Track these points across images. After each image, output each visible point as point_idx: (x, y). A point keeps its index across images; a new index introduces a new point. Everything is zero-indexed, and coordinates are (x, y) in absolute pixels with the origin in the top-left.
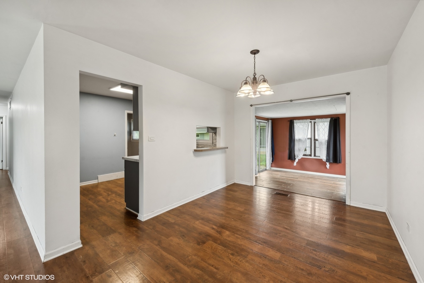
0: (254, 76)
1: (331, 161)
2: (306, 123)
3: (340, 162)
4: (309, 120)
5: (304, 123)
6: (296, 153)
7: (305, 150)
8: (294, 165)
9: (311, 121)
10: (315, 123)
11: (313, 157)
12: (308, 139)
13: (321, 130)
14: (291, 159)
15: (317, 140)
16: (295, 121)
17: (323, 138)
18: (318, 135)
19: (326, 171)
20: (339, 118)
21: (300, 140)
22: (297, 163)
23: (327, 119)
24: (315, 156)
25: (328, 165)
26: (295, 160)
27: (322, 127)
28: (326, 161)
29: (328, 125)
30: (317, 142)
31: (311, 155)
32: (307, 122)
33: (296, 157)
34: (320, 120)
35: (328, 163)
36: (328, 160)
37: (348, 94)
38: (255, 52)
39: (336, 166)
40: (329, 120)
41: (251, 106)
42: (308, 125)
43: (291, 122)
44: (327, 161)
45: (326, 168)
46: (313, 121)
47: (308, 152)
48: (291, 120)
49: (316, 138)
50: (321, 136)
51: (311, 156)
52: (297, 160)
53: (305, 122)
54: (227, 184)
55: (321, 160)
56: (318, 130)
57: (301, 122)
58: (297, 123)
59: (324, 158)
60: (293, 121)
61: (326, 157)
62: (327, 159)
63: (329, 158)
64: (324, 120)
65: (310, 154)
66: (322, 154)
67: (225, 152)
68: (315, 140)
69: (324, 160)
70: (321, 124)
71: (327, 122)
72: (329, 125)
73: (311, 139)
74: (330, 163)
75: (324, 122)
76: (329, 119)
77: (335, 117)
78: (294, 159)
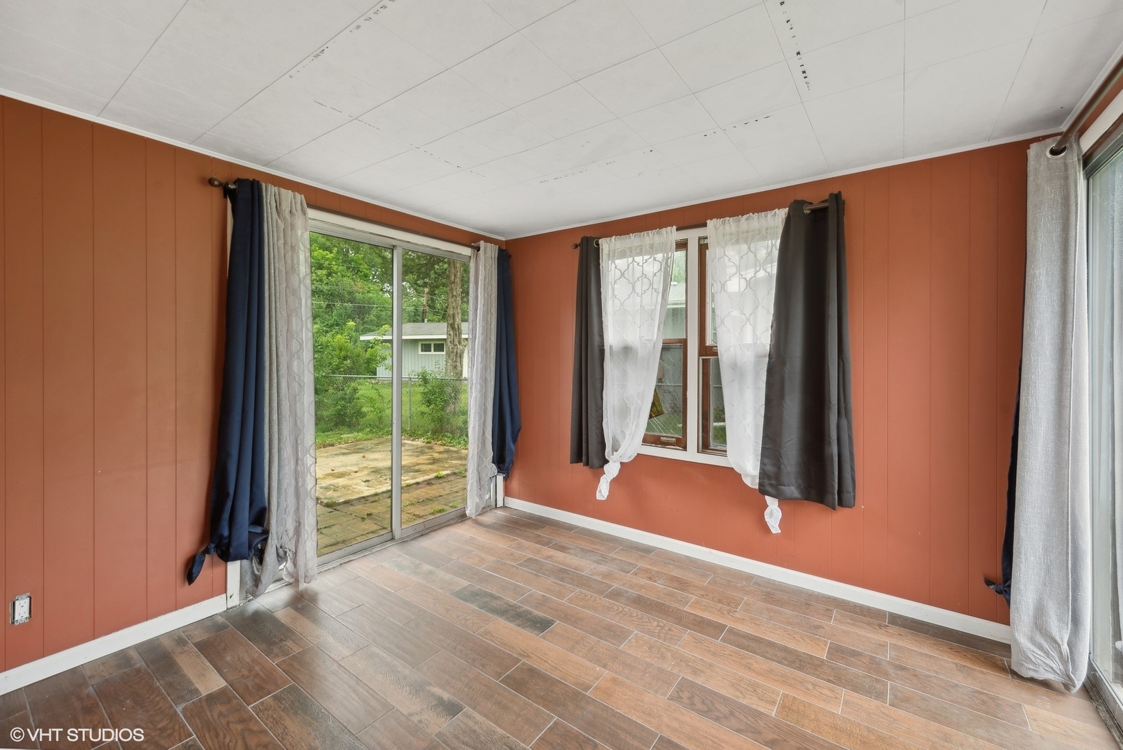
1: (792, 490)
3: (846, 496)
4: (672, 234)
6: (611, 426)
7: (656, 410)
8: (599, 497)
9: (682, 235)
10: (703, 248)
11: (692, 455)
12: (670, 344)
14: (584, 458)
15: (714, 351)
16: (606, 245)
17: (749, 337)
19: (764, 545)
20: (837, 198)
21: (627, 350)
22: (614, 482)
23: (770, 214)
24: (703, 447)
25: (774, 513)
26: (606, 467)
27: (738, 269)
28: (761, 484)
31: (682, 444)
33: (608, 450)
34: (730, 225)
35: (772, 504)
36: (770, 482)
40: (779, 217)
43: (584, 248)
44: (763, 491)
45: (765, 528)
46: (692, 236)
47: (669, 425)
48: (585, 239)
51: (685, 448)
52: (612, 470)
58: (614, 253)
59: (749, 460)
60: (598, 245)
61: (762, 464)
62: (763, 474)
63: (778, 464)
64: (755, 222)
65: (679, 435)
68: (706, 351)
69: (748, 481)
70: (735, 250)
71: (768, 233)
72: (777, 252)
73: (684, 345)
74: (785, 502)
75: (753, 235)
76: (782, 213)
77: (815, 196)
78: (594, 460)
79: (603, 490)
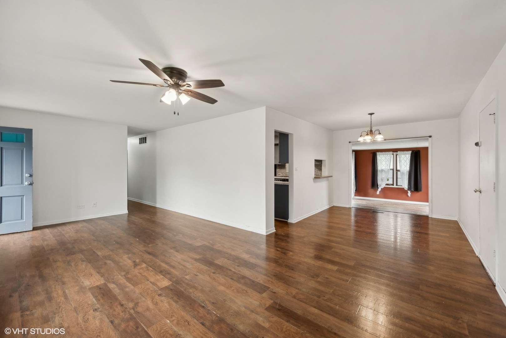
0: (371, 129)
1: (413, 190)
2: (389, 156)
3: (421, 190)
4: (392, 153)
5: (386, 156)
6: (379, 182)
7: (388, 180)
8: (377, 194)
9: (393, 153)
10: (396, 155)
11: (395, 186)
12: (391, 169)
13: (403, 161)
14: (374, 188)
15: (399, 171)
16: (378, 153)
17: (405, 169)
18: (400, 166)
19: (407, 198)
20: (419, 151)
21: (382, 170)
22: (380, 192)
23: (409, 152)
24: (397, 185)
25: (409, 194)
27: (403, 159)
29: (410, 157)
30: (398, 172)
31: (393, 185)
32: (389, 154)
33: (379, 186)
34: (402, 152)
35: (409, 192)
36: (409, 188)
37: (430, 137)
38: (371, 114)
39: (417, 194)
40: (410, 152)
41: (350, 142)
42: (391, 157)
43: (374, 153)
44: (408, 190)
45: (408, 196)
46: (395, 153)
47: (390, 182)
48: (373, 152)
49: (398, 168)
50: (403, 167)
52: (380, 189)
53: (387, 154)
54: (330, 206)
55: (402, 189)
56: (400, 161)
57: (383, 154)
58: (380, 155)
59: (405, 186)
60: (376, 153)
61: (408, 186)
62: (408, 188)
63: (411, 186)
64: (406, 152)
65: (392, 183)
66: (404, 183)
67: (328, 180)
68: (397, 171)
69: (405, 189)
70: (403, 156)
71: (408, 154)
73: (393, 170)
74: (411, 192)
75: (406, 154)
77: (416, 150)
78: (377, 188)
79: (378, 193)
